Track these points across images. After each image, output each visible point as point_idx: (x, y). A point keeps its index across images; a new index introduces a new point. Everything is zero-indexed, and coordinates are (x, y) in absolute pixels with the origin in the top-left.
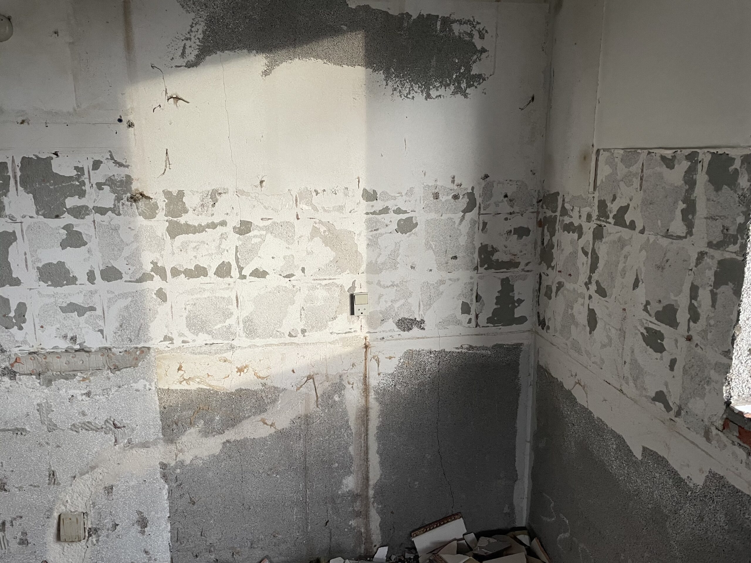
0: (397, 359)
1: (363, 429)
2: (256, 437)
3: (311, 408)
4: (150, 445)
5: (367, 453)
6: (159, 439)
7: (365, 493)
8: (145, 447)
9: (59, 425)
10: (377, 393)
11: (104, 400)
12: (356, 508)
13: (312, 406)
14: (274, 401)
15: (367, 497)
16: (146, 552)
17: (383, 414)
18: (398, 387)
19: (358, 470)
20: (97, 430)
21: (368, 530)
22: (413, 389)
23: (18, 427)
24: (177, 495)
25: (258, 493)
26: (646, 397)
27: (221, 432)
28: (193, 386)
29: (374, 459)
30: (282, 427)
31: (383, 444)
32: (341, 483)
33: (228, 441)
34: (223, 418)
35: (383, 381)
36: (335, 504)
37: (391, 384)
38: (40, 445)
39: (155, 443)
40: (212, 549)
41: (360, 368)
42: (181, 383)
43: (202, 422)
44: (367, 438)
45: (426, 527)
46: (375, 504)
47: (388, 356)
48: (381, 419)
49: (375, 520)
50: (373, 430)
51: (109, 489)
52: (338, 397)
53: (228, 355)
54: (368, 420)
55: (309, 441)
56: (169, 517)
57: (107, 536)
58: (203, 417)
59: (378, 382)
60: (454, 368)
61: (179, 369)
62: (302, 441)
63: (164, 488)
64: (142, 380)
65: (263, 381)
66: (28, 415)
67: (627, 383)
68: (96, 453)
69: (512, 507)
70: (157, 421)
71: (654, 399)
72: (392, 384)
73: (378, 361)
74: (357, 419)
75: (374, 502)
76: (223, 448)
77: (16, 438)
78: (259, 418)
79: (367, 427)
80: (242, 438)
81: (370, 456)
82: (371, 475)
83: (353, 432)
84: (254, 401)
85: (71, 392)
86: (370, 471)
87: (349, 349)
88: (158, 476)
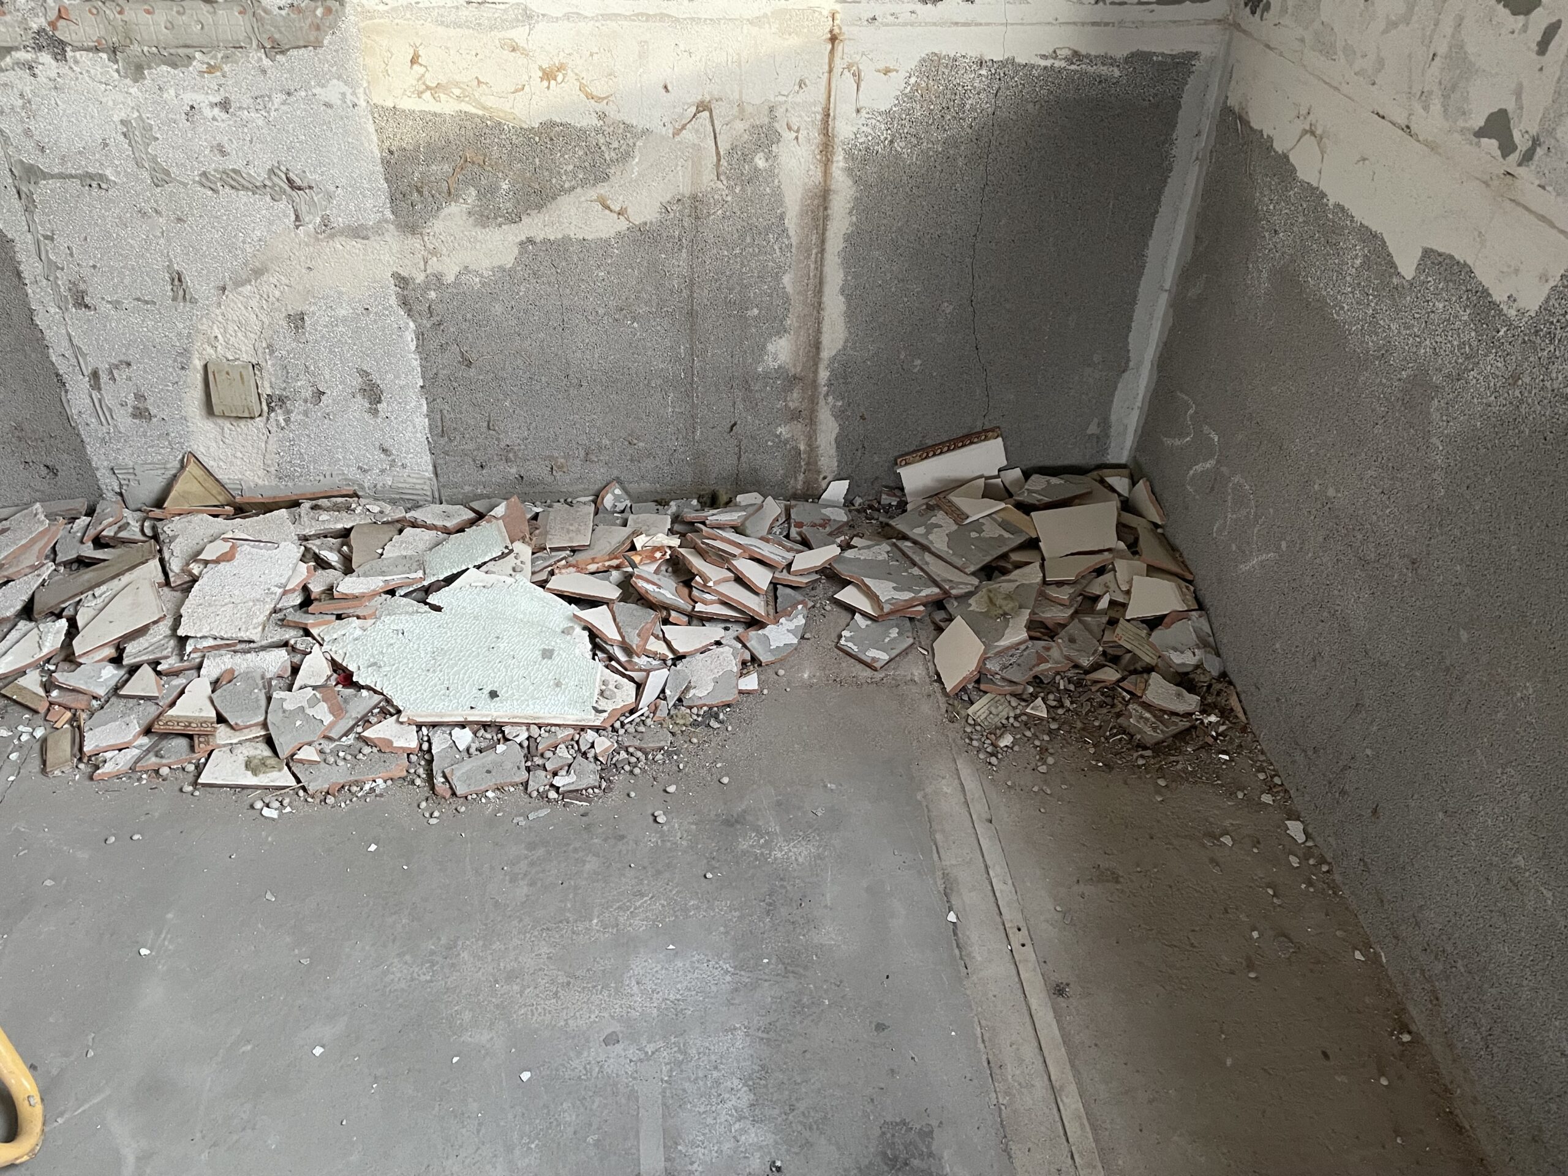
0: (903, 74)
1: (814, 238)
2: (589, 237)
3: (705, 181)
4: (370, 234)
5: (819, 291)
6: (386, 221)
7: (811, 375)
8: (359, 237)
9: (174, 171)
10: (850, 155)
11: (260, 122)
12: (790, 404)
13: (708, 176)
14: (625, 156)
15: (814, 384)
16: (384, 451)
17: (860, 207)
18: (898, 145)
19: (800, 327)
20: (255, 189)
21: (812, 448)
22: (931, 153)
23: (91, 170)
24: (433, 345)
25: (596, 356)
26: (1462, 131)
27: (514, 218)
28: (447, 106)
29: (834, 305)
30: (643, 220)
31: (856, 276)
32: (763, 348)
33: (530, 241)
34: (517, 186)
35: (865, 129)
36: (751, 391)
37: (882, 138)
38: (143, 213)
39: (379, 229)
40: (511, 455)
41: (815, 93)
42: (420, 94)
43: (473, 192)
44: (822, 258)
45: (927, 451)
46: (830, 399)
47: (882, 66)
48: (854, 219)
49: (828, 429)
50: (835, 243)
51: (297, 321)
52: (764, 160)
53: (519, 34)
54: (826, 218)
55: (700, 255)
56: (422, 387)
57: (306, 413)
58: (473, 181)
59: (855, 130)
60: (1030, 106)
61: (414, 61)
62: (684, 255)
63: (407, 329)
64: (335, 81)
65: (600, 107)
66: (106, 145)
67: (1426, 108)
68: (260, 240)
69: (1105, 424)
70: (376, 180)
71: (1480, 133)
72: (886, 139)
73: (858, 77)
74: (803, 214)
75: (827, 395)
76: (521, 253)
77: (89, 194)
78: (592, 193)
79: (823, 234)
80: (560, 236)
81: (824, 299)
82: (826, 339)
83: (794, 244)
84: (581, 153)
85: (189, 98)
86: (824, 329)
87: (794, 41)
88: (393, 301)
